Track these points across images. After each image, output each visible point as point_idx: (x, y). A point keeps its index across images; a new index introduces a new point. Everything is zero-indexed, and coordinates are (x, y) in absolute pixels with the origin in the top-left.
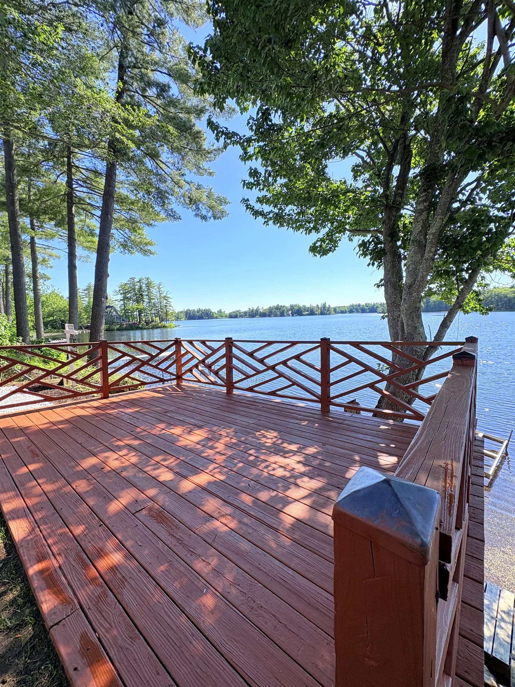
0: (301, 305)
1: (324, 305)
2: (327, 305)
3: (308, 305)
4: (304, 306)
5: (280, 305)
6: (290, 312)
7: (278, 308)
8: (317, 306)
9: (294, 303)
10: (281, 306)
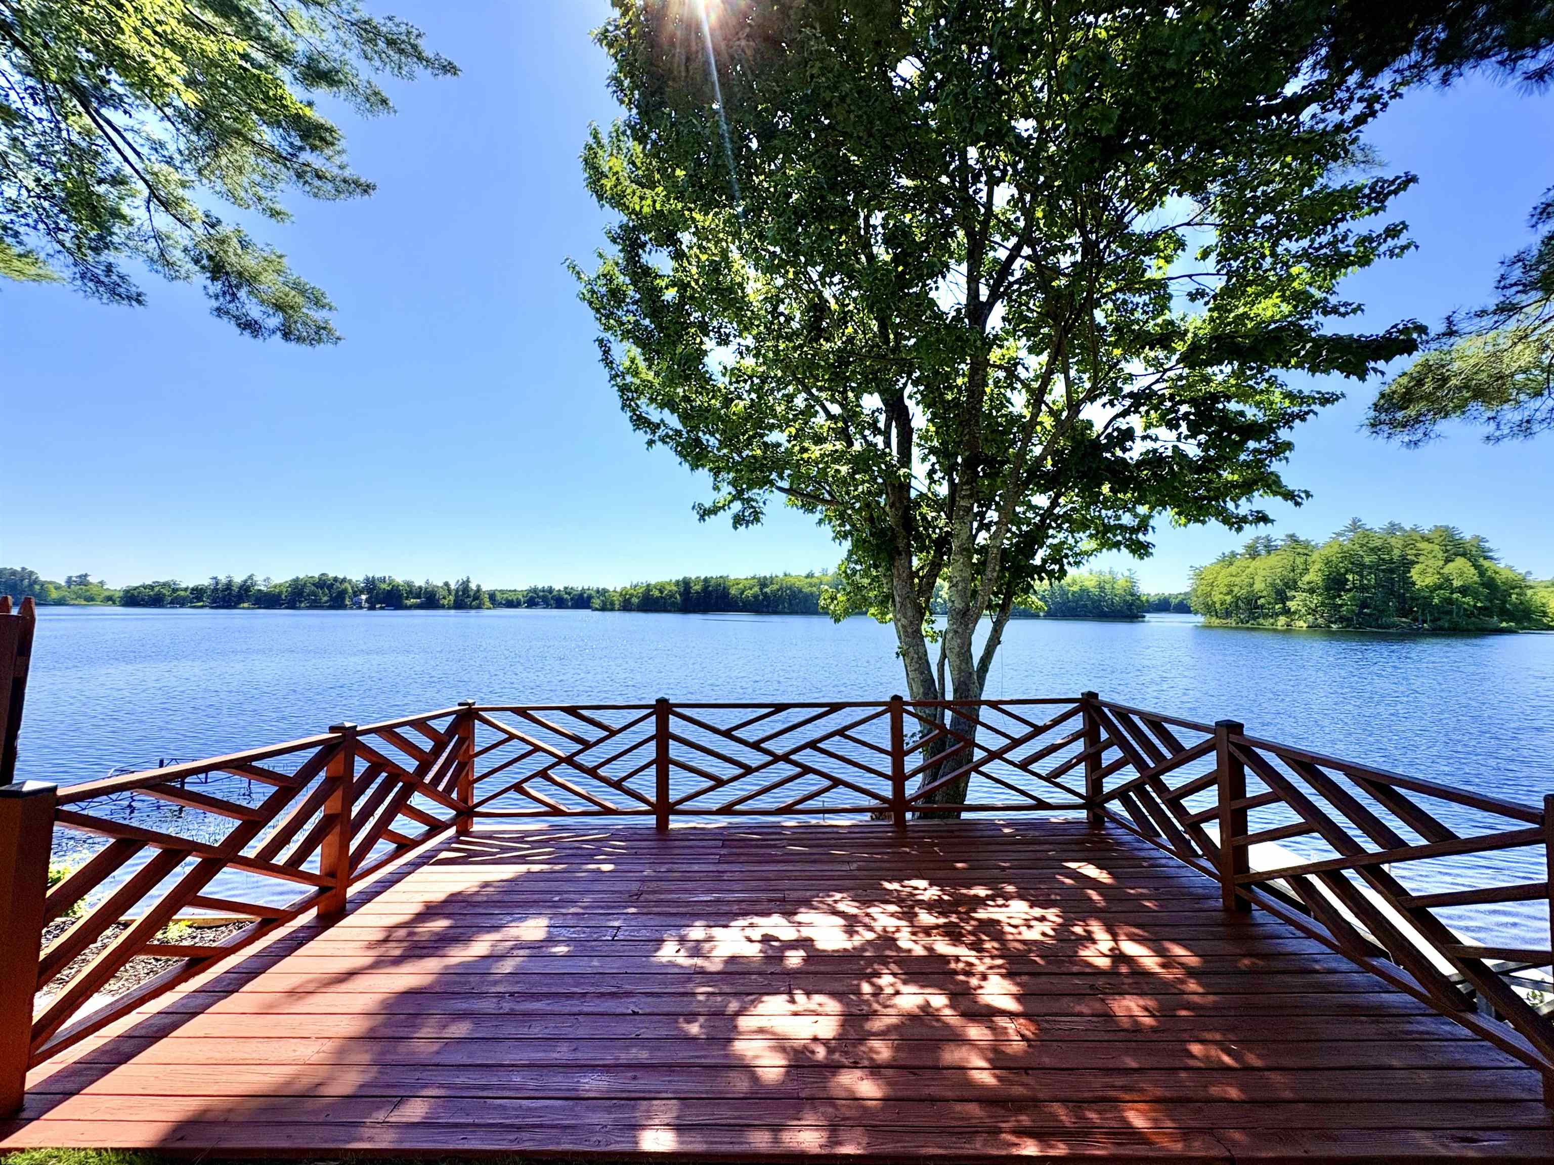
0: (400, 579)
1: (465, 584)
2: (473, 586)
3: (419, 582)
4: (409, 584)
5: (331, 575)
6: (364, 597)
7: (323, 583)
8: (446, 584)
9: (378, 573)
10: (336, 579)
